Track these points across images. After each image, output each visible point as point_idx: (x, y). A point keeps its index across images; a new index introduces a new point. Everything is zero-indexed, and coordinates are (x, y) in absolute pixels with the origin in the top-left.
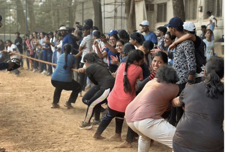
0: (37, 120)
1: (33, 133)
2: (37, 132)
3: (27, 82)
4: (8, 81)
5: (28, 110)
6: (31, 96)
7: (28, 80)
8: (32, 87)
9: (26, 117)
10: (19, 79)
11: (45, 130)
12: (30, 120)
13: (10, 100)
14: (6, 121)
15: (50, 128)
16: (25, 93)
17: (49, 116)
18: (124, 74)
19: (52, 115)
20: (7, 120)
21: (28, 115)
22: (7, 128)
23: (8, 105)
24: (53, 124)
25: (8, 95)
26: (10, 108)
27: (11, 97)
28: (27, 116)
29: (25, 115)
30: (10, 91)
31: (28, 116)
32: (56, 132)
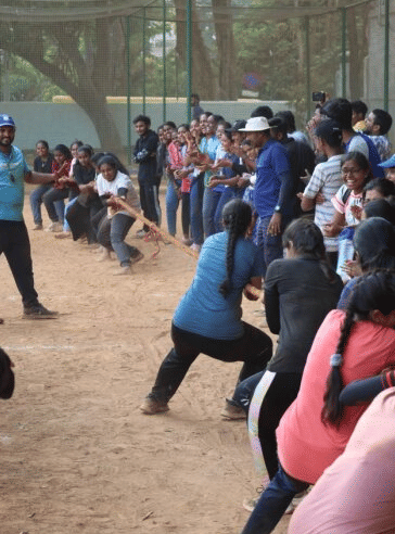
0: (117, 469)
1: (81, 524)
2: (97, 520)
3: (148, 296)
4: (89, 292)
5: (106, 423)
6: (140, 359)
7: (157, 289)
8: (157, 320)
9: (87, 454)
10: (130, 283)
11: (125, 514)
12: (93, 470)
13: (66, 377)
14: (16, 470)
15: (146, 504)
16: (124, 347)
17: (163, 451)
18: (332, 361)
19: (177, 446)
20: (21, 463)
21: (96, 444)
22: (8, 501)
23: (50, 399)
24: (163, 485)
25: (68, 352)
26: (53, 410)
27: (72, 365)
28: (92, 449)
29: (87, 445)
30: (82, 337)
31: (94, 449)
32: (157, 525)
